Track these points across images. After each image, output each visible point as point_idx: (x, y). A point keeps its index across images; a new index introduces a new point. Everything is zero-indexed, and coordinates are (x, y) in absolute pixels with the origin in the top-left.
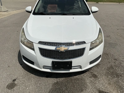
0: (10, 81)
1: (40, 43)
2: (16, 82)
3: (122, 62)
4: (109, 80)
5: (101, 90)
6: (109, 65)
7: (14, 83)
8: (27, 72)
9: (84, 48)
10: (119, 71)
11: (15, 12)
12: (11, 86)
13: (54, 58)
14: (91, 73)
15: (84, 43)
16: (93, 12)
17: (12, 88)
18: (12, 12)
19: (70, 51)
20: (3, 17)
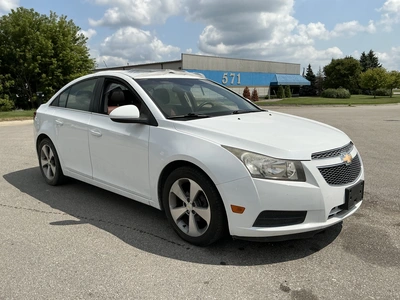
0: (283, 295)
2: (296, 289)
7: (296, 292)
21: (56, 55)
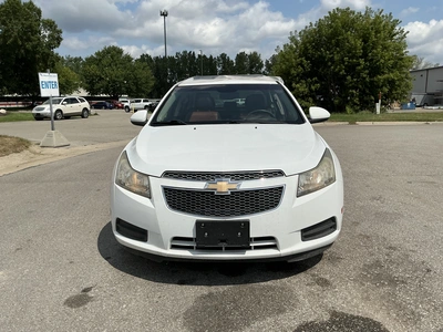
0: (76, 291)
1: (168, 174)
2: (90, 294)
3: (410, 253)
4: (367, 292)
5: (338, 309)
6: (369, 261)
7: (86, 296)
8: (124, 274)
9: (282, 188)
10: (398, 273)
11: (90, 148)
12: (79, 301)
13: (202, 214)
14: (313, 275)
15: (280, 173)
16: (312, 121)
17: (79, 305)
18: (80, 148)
19: (242, 192)
20: (55, 159)
21: (365, 56)
